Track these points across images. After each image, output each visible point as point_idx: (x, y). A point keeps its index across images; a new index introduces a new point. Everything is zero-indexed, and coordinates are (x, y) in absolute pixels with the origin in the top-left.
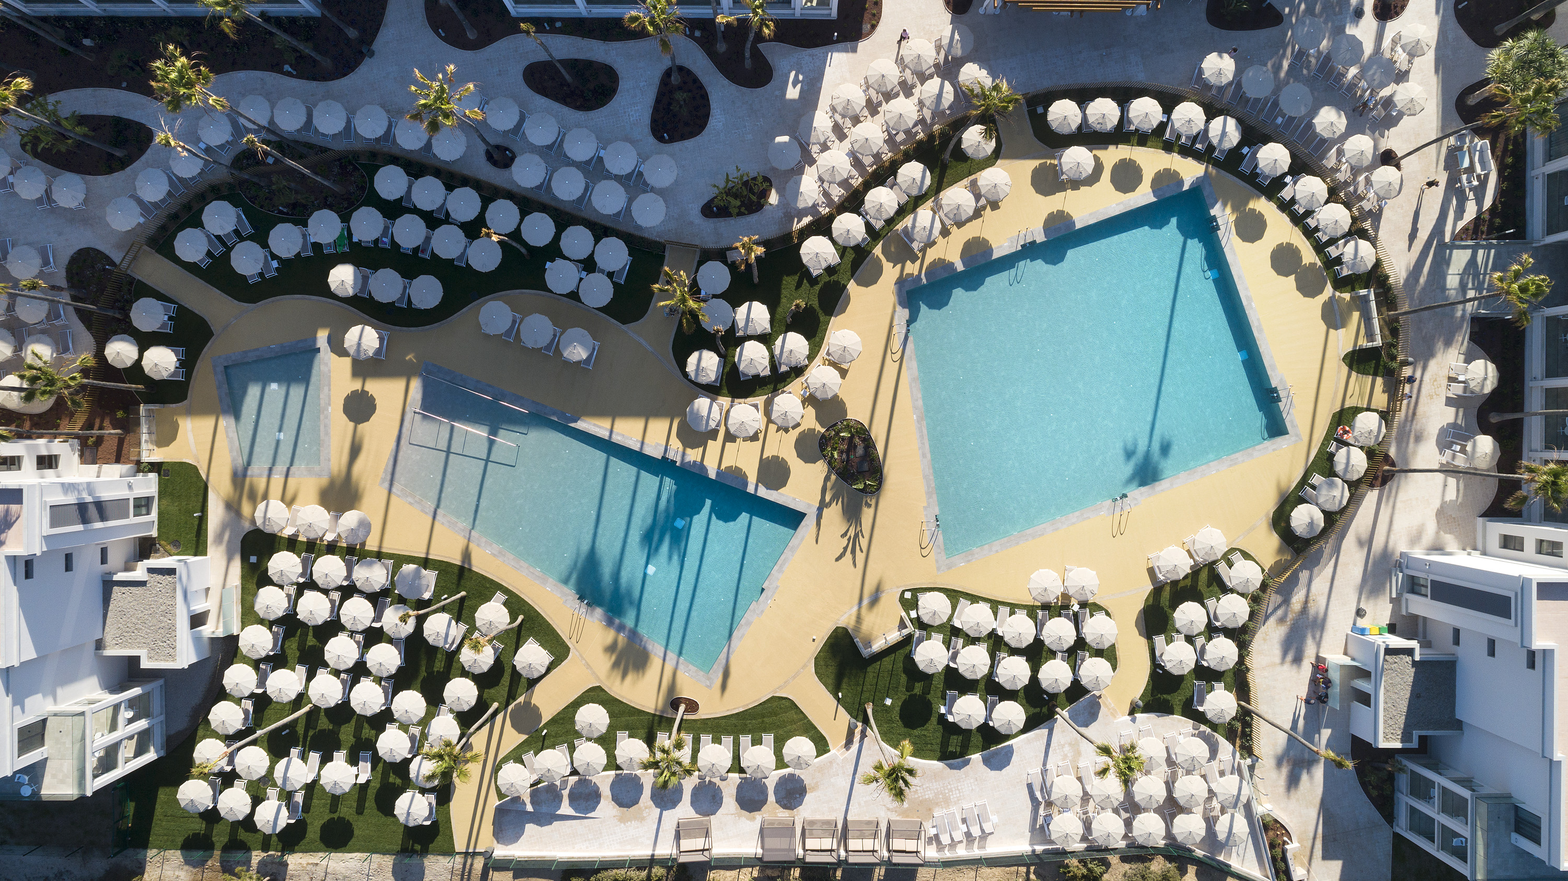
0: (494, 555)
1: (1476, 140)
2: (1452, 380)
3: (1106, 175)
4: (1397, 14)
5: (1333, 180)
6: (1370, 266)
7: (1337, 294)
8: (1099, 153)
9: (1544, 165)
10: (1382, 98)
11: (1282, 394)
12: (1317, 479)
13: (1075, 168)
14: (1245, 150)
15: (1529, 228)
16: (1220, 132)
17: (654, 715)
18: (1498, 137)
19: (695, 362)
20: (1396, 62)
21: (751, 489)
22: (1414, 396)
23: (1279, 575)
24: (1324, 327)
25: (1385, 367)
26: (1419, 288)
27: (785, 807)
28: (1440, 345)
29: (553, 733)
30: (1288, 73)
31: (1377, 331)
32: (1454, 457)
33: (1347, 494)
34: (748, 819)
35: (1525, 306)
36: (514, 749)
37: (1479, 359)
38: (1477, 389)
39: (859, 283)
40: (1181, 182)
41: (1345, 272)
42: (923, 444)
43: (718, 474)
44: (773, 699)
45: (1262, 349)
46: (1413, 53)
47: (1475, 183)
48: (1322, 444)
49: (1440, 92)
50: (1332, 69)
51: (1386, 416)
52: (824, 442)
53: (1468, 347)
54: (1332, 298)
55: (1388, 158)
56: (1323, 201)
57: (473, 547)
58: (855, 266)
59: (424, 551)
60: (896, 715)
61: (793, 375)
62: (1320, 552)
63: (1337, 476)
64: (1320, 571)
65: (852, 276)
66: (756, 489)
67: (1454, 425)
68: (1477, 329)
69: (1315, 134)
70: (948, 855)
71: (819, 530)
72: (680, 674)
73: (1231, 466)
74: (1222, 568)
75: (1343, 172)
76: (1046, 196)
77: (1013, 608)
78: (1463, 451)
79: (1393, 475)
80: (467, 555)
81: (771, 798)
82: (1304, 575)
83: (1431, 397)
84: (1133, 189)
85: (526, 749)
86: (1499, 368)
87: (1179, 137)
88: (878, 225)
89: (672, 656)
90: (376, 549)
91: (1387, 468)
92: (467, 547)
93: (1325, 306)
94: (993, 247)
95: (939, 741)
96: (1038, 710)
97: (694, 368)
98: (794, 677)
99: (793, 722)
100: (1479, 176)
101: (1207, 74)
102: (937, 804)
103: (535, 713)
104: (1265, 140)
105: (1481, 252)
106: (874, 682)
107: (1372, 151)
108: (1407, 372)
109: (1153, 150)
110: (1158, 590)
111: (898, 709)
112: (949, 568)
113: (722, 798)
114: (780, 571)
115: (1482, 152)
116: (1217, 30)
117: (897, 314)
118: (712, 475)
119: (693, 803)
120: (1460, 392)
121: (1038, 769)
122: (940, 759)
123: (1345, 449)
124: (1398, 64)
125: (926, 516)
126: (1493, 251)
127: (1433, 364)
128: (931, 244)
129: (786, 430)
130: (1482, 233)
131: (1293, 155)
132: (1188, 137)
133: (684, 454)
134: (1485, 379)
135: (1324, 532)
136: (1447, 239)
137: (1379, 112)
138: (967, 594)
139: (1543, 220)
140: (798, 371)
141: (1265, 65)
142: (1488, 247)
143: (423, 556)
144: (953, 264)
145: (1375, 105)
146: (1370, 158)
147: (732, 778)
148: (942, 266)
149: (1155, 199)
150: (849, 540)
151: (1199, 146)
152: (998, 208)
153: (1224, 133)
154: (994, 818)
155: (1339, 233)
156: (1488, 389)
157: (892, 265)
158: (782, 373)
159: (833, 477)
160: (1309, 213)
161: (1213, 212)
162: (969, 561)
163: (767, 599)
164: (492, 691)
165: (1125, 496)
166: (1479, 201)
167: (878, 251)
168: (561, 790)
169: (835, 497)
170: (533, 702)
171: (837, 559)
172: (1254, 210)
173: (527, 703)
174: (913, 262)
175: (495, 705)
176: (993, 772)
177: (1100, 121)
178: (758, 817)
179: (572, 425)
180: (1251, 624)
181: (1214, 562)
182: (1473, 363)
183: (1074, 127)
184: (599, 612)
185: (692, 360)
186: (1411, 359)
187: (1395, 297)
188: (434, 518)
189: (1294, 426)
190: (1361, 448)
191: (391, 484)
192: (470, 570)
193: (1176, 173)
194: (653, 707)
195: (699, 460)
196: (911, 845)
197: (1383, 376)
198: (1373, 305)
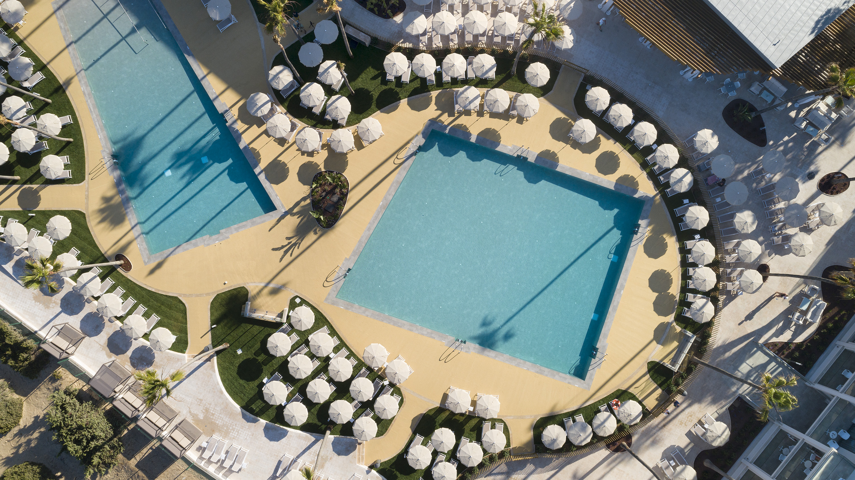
0: (84, 93)
1: (820, 299)
2: (700, 423)
3: (596, 154)
4: (832, 193)
5: (722, 258)
6: (704, 321)
7: (674, 324)
8: (602, 138)
9: (847, 342)
10: (785, 233)
11: (599, 355)
12: (580, 418)
13: (580, 132)
14: (686, 201)
15: (811, 372)
16: (678, 178)
17: (103, 255)
18: (834, 307)
19: (278, 71)
20: (810, 219)
21: (257, 171)
22: (672, 416)
23: (516, 455)
24: (652, 337)
25: (668, 386)
26: (722, 358)
27: (133, 365)
28: (709, 399)
29: (38, 220)
30: (744, 179)
31: (680, 362)
32: (667, 467)
33: (589, 440)
34: (106, 354)
35: (770, 407)
36: (9, 211)
37: (724, 423)
38: (710, 439)
39: (409, 104)
40: (636, 191)
41: (688, 315)
42: (374, 222)
43: (246, 148)
44: (176, 298)
45: (607, 321)
46: (825, 221)
47: (801, 322)
48: (599, 401)
49: (821, 256)
50: (772, 195)
51: (646, 414)
52: (318, 177)
53: (724, 412)
54: (669, 324)
55: (763, 269)
56: (706, 263)
57: (75, 81)
58: (415, 92)
59: (48, 60)
60: (237, 362)
61: (331, 125)
62: (550, 461)
63: (591, 425)
64: (541, 472)
65: (409, 96)
66: (260, 173)
67: (682, 450)
68: (737, 405)
69: (732, 224)
70: (202, 465)
71: (276, 224)
72: (135, 244)
73: (537, 372)
74: (487, 425)
75: (731, 258)
76: (553, 138)
77: (351, 355)
78: (674, 468)
79: (625, 451)
80: (68, 82)
81: (129, 353)
82: (530, 467)
83: (681, 423)
84: (605, 174)
85: (16, 216)
86: (731, 437)
87: (655, 164)
88: (446, 78)
89: (138, 229)
90: (21, 38)
91: (624, 443)
92: (72, 78)
93: (662, 324)
94: (501, 143)
95: (251, 396)
96: (319, 424)
97: (275, 74)
98: (197, 296)
99: (176, 320)
100: (806, 321)
101: (697, 139)
102: (220, 431)
103: (37, 200)
104: (702, 203)
105: (773, 364)
106: (240, 334)
107: (756, 257)
108: (679, 398)
109: (634, 160)
110: (441, 410)
111: (241, 360)
112: (333, 304)
113: (101, 331)
114: (237, 230)
115: (818, 308)
116: (723, 122)
117: (417, 137)
118: (242, 146)
119: (83, 321)
120: (700, 434)
121: (292, 457)
122: (243, 407)
123: (608, 413)
124: (810, 222)
125: (343, 264)
126: (781, 369)
127: (696, 407)
128: (468, 113)
129: (303, 153)
130: (783, 354)
131: (710, 224)
132: (660, 168)
133: (235, 122)
134: (719, 437)
135: (559, 451)
136: (761, 341)
137: (778, 240)
138: (332, 327)
139: (822, 373)
140: (335, 125)
141: (736, 163)
142: (780, 365)
143: (45, 63)
144: (471, 134)
145: (779, 235)
146: (753, 260)
147: (116, 324)
148: (464, 130)
149: (613, 189)
150: (289, 243)
151: (662, 178)
152: (522, 123)
153: (680, 180)
154: (244, 464)
155: (701, 289)
156: (716, 444)
157: (436, 108)
158: (326, 119)
159: (308, 201)
160: (695, 265)
161: (640, 222)
162: (347, 309)
163: (217, 239)
164: (23, 169)
165: (465, 342)
166: (795, 335)
167: (434, 94)
168: (15, 254)
169: (300, 213)
170: (41, 193)
171: (274, 249)
172: (665, 240)
173: (37, 191)
174: (449, 116)
175: (17, 178)
176: (265, 439)
177: (616, 118)
178: (114, 357)
179: (186, 56)
180: (477, 471)
181: (485, 420)
182: (719, 422)
183: (598, 109)
184: (117, 173)
185: (277, 69)
186: (686, 392)
187: (705, 351)
188: (68, 46)
189: (591, 379)
190: (618, 421)
191: (59, 9)
192: (64, 91)
193: (637, 184)
194: (106, 250)
195: (241, 131)
196: (185, 442)
197: (663, 390)
198: (689, 345)
